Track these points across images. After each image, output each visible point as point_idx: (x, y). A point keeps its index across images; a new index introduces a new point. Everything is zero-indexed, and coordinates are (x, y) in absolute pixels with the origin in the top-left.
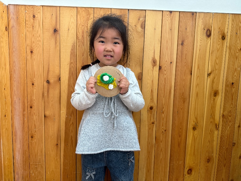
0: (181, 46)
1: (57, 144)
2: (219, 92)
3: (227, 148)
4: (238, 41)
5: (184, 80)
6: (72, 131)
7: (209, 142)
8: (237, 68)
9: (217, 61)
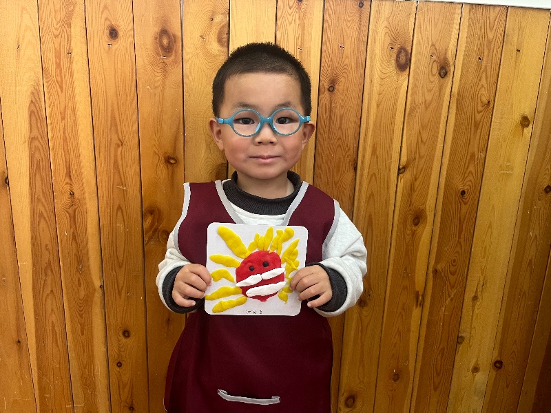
0: (327, 93)
1: (19, 342)
2: (428, 213)
3: (443, 349)
4: (484, 82)
5: (336, 185)
6: (52, 310)
7: (400, 333)
8: (476, 153)
9: (425, 137)
